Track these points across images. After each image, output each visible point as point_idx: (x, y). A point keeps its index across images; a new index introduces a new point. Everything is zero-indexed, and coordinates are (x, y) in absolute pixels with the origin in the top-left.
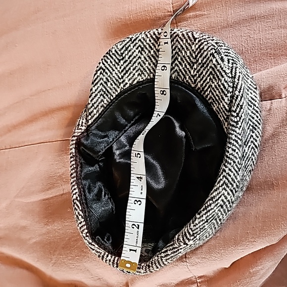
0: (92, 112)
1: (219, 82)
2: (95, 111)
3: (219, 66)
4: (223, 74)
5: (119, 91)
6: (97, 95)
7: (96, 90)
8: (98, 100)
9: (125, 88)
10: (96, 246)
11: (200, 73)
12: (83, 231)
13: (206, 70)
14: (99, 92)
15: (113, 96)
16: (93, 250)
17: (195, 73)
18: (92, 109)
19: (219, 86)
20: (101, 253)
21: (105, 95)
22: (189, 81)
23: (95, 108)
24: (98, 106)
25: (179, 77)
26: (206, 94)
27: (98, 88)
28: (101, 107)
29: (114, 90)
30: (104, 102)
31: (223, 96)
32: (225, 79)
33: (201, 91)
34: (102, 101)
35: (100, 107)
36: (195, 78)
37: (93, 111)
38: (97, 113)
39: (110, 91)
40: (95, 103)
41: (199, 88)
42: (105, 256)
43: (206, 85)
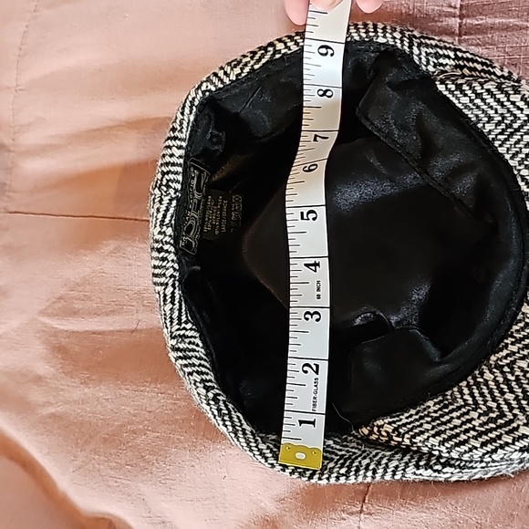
0: (462, 92)
1: (475, 433)
2: (465, 100)
3: (510, 441)
4: (489, 448)
5: (512, 163)
6: (502, 105)
7: (513, 103)
8: (491, 108)
9: (519, 179)
10: (192, 118)
11: (513, 384)
12: (212, 83)
13: (514, 404)
14: (509, 111)
15: (500, 146)
16: (182, 114)
17: (518, 372)
18: (469, 92)
19: (467, 431)
20: (181, 131)
21: (503, 126)
22: (505, 352)
23: (471, 101)
24: (478, 107)
25: (522, 325)
26: (466, 391)
27: (519, 108)
28: (477, 116)
29: (514, 150)
30: (488, 122)
31: (443, 436)
32: (476, 448)
33: (474, 378)
34: (490, 119)
35: (477, 112)
36: (506, 369)
37: (466, 95)
38: (463, 104)
39: (513, 141)
40: (483, 100)
41: (482, 374)
42: (179, 143)
43: (482, 395)
